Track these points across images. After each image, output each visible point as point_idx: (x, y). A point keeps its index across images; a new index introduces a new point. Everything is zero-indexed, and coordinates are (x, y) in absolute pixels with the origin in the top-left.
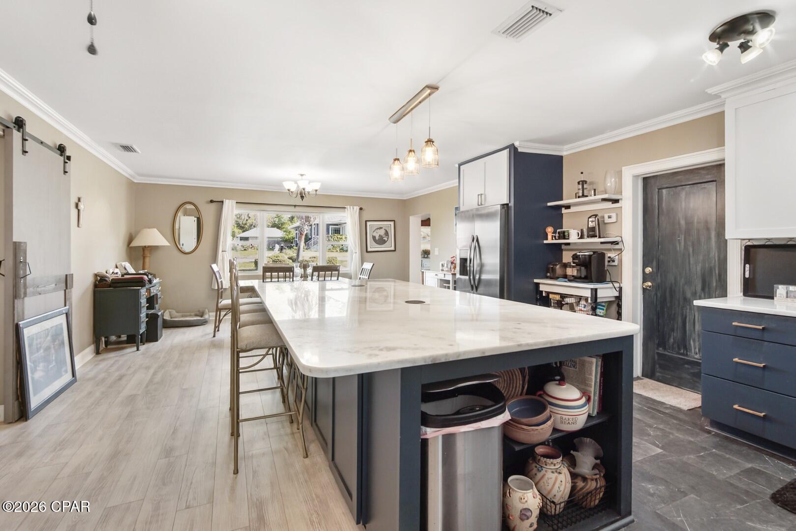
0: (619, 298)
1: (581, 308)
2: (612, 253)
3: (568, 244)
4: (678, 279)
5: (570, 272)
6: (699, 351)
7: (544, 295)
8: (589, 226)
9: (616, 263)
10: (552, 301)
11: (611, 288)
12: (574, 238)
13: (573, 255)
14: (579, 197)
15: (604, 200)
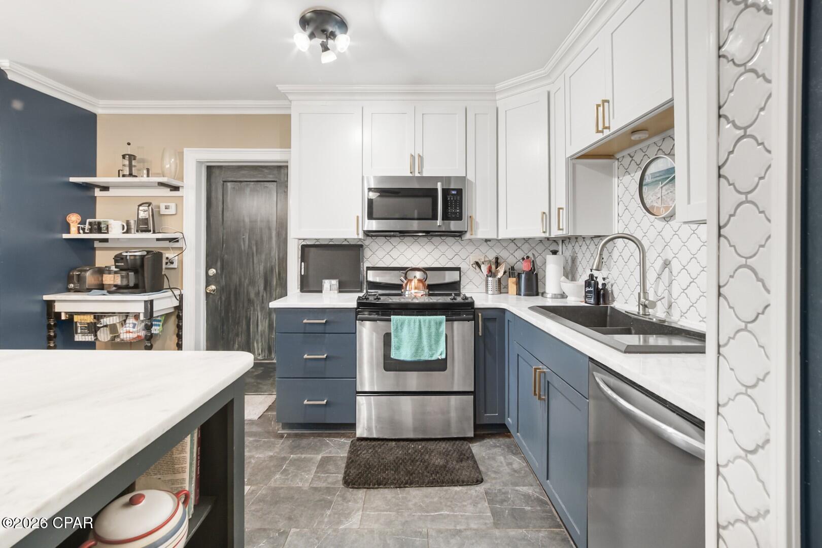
0: (179, 309)
1: (128, 329)
2: (171, 253)
3: (106, 240)
4: (243, 280)
5: (108, 279)
6: (262, 351)
7: (63, 317)
8: (140, 217)
9: (175, 265)
10: (78, 325)
11: (170, 297)
12: (115, 231)
13: (116, 256)
14: (124, 176)
15: (161, 184)
